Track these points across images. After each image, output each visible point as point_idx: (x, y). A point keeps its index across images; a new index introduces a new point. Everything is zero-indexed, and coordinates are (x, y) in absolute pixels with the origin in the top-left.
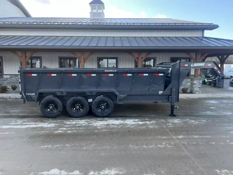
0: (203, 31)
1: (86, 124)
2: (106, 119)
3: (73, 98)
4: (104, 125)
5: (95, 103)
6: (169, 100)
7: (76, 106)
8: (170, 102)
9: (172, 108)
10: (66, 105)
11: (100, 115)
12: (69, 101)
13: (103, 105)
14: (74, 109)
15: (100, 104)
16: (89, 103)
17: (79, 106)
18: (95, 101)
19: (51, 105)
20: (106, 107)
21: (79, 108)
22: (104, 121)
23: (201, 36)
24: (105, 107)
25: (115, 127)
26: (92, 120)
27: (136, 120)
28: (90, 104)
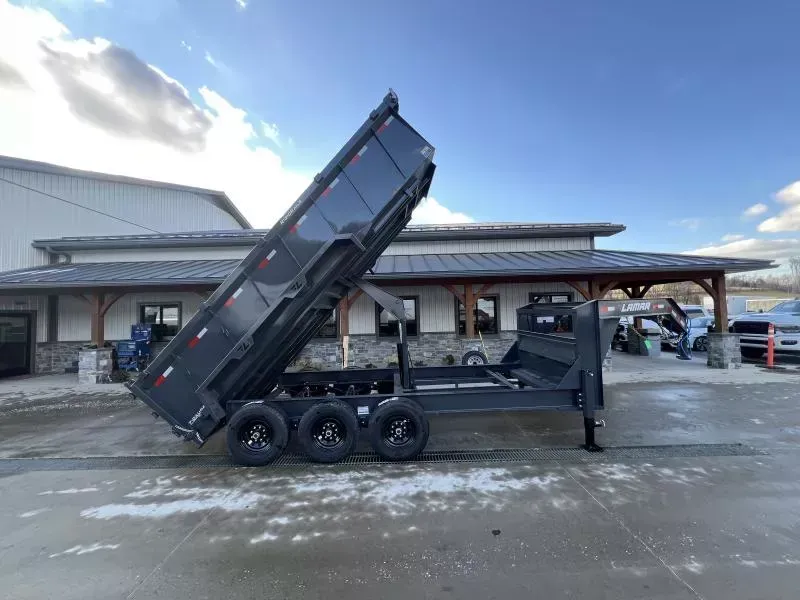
0: (592, 239)
1: (353, 492)
2: (410, 467)
3: (316, 407)
4: (406, 496)
5: (377, 420)
6: (576, 403)
7: (325, 431)
8: (582, 409)
9: (590, 426)
10: (298, 424)
11: (392, 455)
12: (306, 414)
13: (399, 424)
14: (320, 437)
15: (391, 424)
16: (360, 419)
17: (333, 429)
18: (377, 413)
19: (257, 428)
20: (408, 430)
21: (332, 435)
22: (406, 479)
23: (589, 248)
24: (403, 430)
25: (444, 507)
26: (370, 474)
27: (500, 472)
28: (362, 420)
